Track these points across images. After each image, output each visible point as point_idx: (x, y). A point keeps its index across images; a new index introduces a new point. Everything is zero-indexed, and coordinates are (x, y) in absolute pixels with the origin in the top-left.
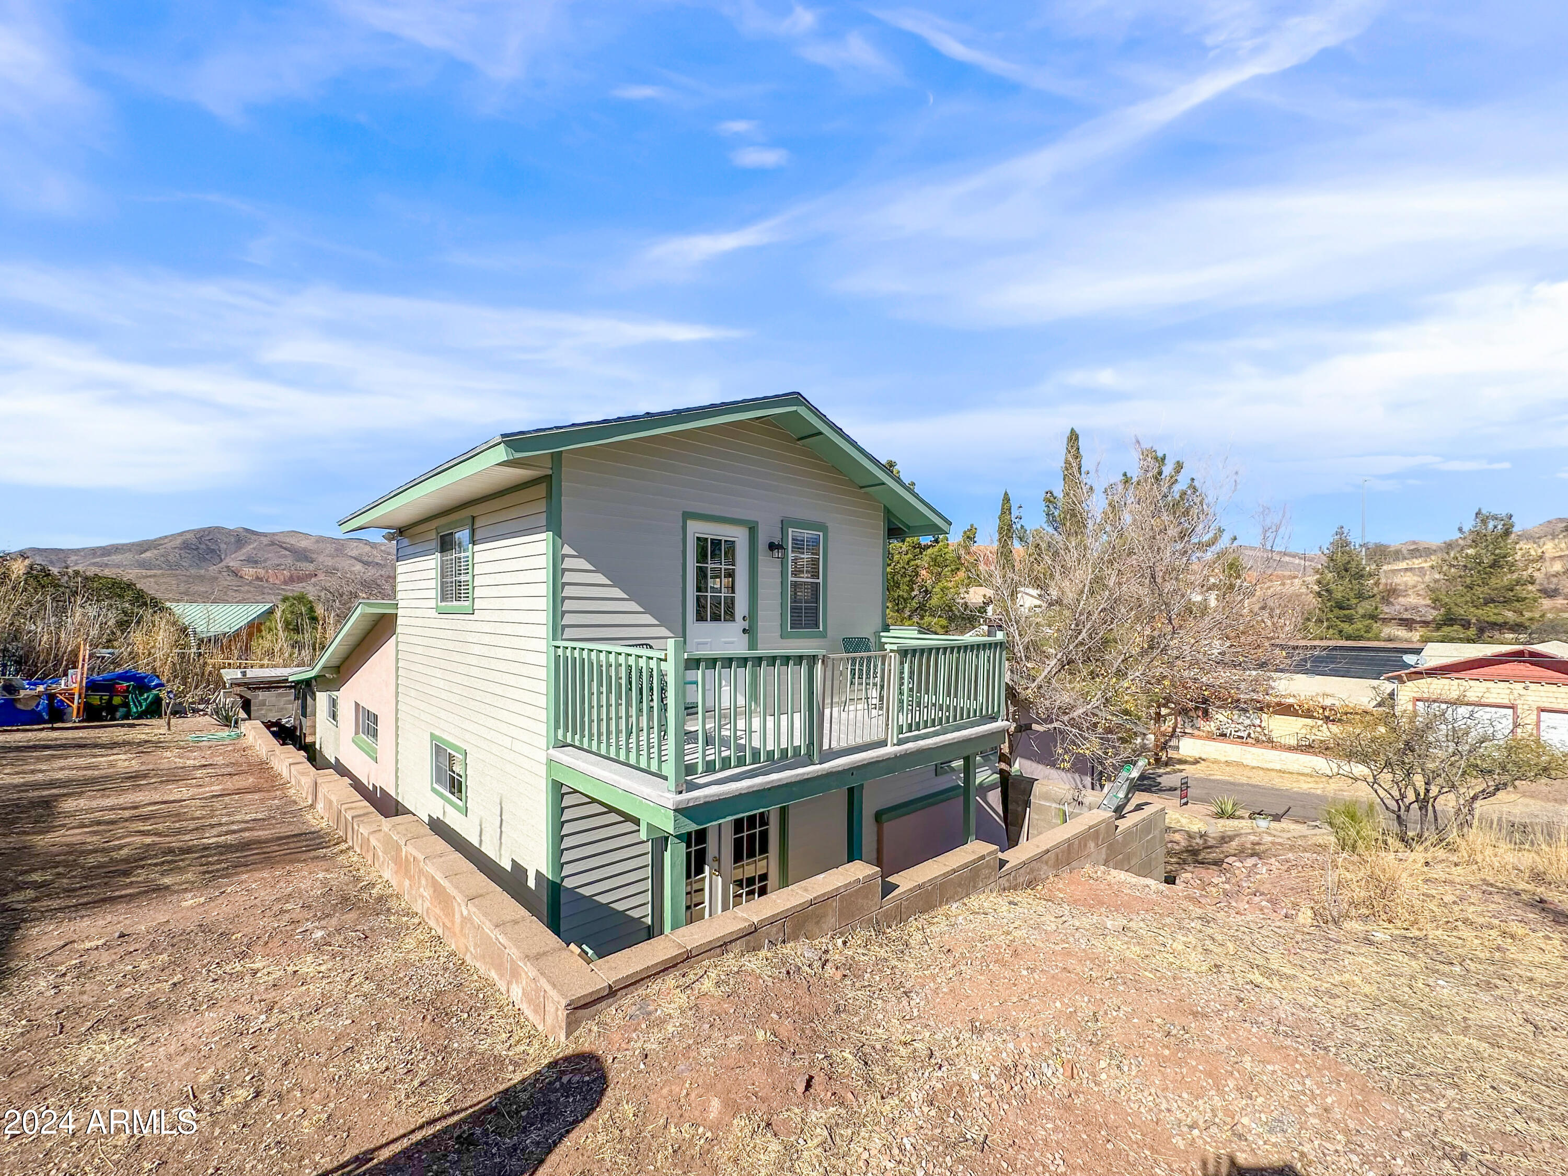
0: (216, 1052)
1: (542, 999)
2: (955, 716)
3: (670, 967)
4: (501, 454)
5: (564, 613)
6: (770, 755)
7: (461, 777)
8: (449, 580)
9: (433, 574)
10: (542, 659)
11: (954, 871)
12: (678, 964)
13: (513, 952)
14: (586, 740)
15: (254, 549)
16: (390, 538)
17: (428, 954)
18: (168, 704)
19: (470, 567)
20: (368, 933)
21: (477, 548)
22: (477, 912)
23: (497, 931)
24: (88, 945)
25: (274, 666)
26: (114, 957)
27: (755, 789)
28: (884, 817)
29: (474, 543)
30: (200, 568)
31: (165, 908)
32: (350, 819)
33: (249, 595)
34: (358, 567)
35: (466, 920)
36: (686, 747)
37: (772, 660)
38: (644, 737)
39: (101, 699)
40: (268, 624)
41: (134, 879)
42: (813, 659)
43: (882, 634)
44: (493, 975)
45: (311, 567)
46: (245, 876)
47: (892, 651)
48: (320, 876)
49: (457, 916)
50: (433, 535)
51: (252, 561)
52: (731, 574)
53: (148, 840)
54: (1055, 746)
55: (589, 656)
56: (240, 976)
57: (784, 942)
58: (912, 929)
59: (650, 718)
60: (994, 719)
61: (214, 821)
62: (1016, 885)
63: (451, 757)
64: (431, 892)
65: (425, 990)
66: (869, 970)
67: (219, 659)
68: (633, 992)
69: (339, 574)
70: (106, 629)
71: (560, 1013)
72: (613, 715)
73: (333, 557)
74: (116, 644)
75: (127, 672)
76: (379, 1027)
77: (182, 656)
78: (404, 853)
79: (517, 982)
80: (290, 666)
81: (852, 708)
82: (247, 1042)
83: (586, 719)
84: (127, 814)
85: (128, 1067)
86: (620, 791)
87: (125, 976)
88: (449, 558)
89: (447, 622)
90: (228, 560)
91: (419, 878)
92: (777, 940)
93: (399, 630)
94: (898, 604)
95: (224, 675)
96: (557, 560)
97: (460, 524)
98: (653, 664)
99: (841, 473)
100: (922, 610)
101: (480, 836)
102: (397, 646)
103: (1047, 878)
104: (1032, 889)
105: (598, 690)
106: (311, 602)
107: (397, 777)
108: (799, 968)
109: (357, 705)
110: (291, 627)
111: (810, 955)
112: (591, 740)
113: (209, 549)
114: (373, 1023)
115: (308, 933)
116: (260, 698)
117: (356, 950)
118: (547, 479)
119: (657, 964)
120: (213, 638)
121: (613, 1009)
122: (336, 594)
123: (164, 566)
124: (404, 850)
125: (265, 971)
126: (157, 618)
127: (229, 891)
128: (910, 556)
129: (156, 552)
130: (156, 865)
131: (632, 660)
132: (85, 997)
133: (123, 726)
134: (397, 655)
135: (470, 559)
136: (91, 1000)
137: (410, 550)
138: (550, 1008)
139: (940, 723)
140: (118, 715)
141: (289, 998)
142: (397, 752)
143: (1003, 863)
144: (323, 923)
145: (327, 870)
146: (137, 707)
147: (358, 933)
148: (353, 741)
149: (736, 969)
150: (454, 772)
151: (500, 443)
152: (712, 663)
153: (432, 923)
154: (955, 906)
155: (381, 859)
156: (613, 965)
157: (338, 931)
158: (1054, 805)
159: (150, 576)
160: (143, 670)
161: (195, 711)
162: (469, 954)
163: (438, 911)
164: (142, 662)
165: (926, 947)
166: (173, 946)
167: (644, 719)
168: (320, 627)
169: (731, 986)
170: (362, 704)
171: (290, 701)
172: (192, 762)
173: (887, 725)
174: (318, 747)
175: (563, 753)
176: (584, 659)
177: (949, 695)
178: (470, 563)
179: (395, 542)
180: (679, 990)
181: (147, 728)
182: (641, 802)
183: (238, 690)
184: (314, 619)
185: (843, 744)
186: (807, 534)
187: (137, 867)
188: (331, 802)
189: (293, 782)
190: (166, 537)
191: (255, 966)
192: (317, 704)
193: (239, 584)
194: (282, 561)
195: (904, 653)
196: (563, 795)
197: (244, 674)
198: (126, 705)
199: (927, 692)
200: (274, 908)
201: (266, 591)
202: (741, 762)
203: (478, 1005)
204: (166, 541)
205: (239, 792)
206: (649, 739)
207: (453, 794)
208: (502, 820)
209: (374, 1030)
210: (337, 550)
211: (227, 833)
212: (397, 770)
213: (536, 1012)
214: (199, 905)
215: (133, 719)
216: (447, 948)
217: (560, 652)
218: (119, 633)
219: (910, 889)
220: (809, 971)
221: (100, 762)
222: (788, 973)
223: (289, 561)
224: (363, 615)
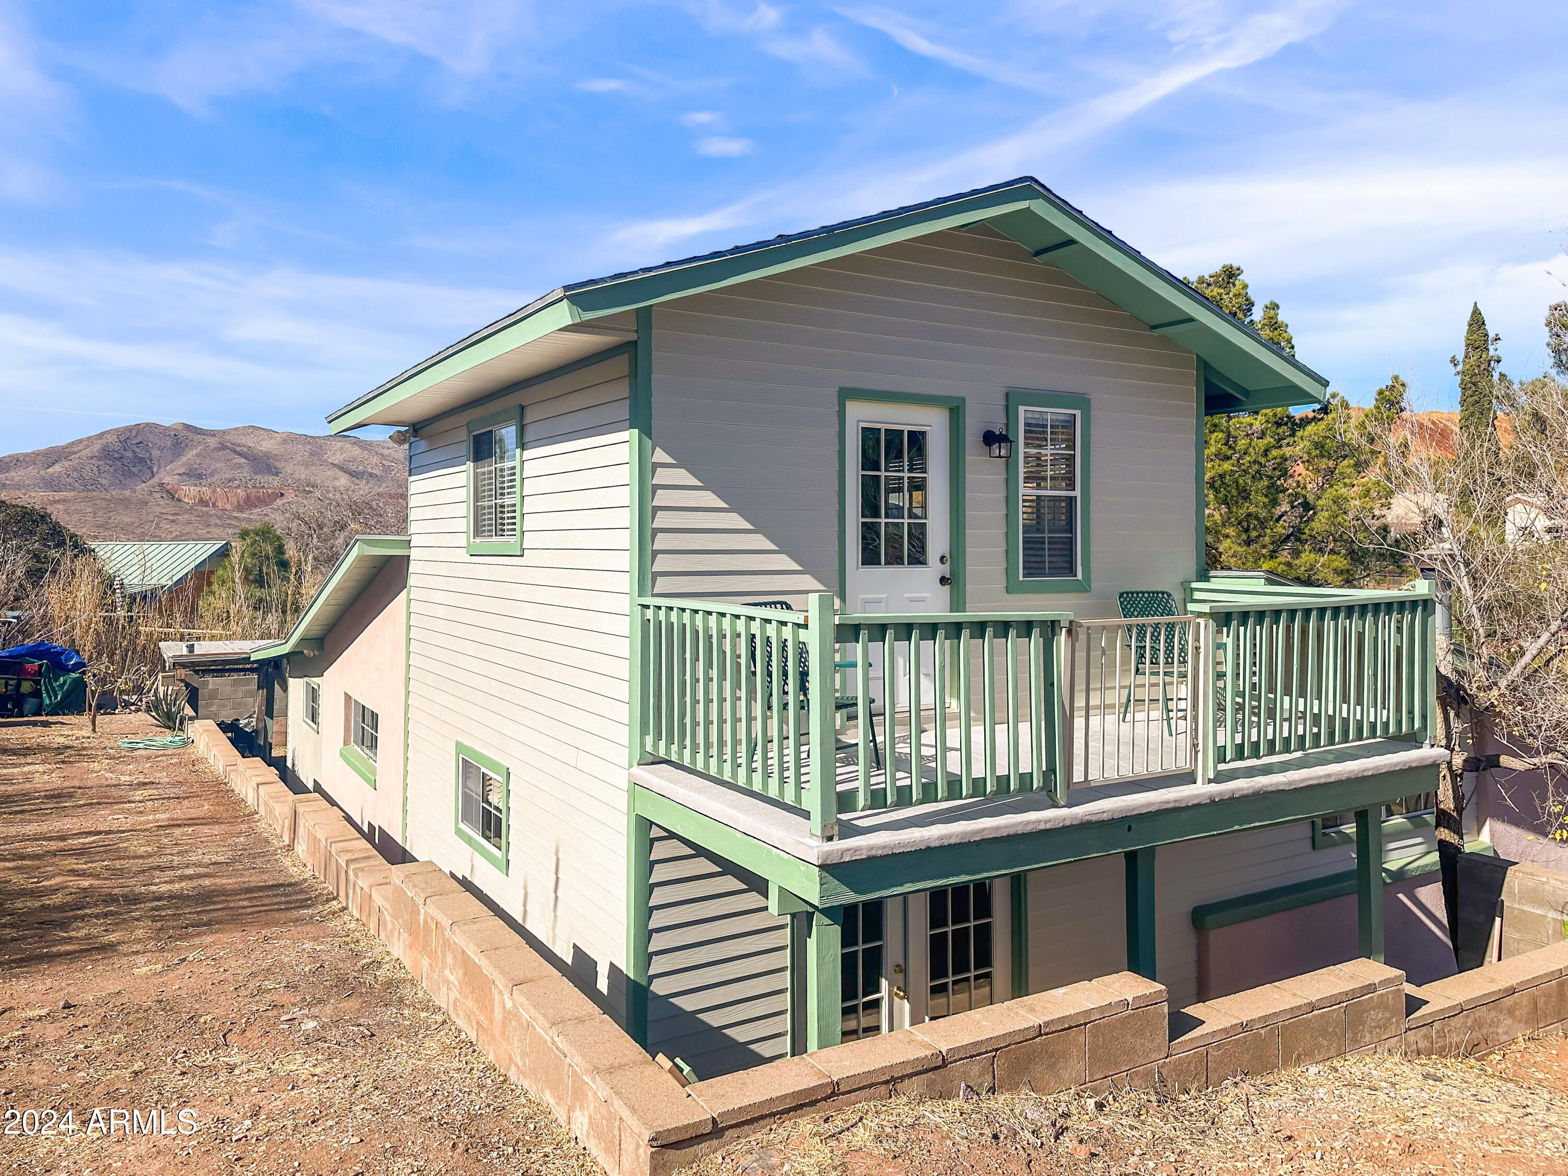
0: (194, 1159)
1: (616, 1132)
2: (1331, 734)
3: (806, 1105)
4: (563, 315)
5: (655, 553)
6: (978, 785)
7: (500, 811)
8: (486, 504)
9: (462, 494)
10: (623, 626)
11: (1312, 1007)
12: (817, 1101)
13: (577, 1061)
14: (687, 752)
15: (197, 455)
16: (399, 439)
17: (456, 1065)
18: (93, 693)
19: (517, 483)
20: (374, 1029)
21: (528, 454)
22: (526, 1002)
23: (553, 1032)
24: (30, 1014)
25: (229, 638)
26: (61, 1032)
27: (953, 841)
28: (1210, 919)
29: (523, 446)
30: (123, 486)
31: (114, 975)
32: (344, 865)
33: (188, 529)
34: (343, 481)
35: (509, 1015)
36: (839, 771)
37: (979, 628)
38: (774, 754)
39: (7, 684)
40: (220, 572)
41: (73, 934)
42: (1050, 628)
43: (1194, 585)
44: (548, 1098)
45: (274, 482)
46: (208, 939)
47: (1200, 615)
48: (308, 946)
49: (498, 1010)
50: (463, 435)
51: (194, 475)
52: (919, 486)
53: (85, 883)
54: (1544, 799)
55: (693, 621)
56: (213, 1071)
57: (992, 1090)
58: (1228, 1100)
59: (783, 721)
60: (1413, 740)
61: (164, 861)
62: (1443, 1048)
63: (485, 779)
64: (461, 973)
65: (454, 1111)
66: (1138, 1152)
67: (156, 628)
68: (748, 1136)
69: (318, 494)
70: (13, 581)
71: (641, 1151)
72: (728, 716)
73: (306, 465)
74: (26, 603)
75: (39, 645)
76: (395, 1151)
77: (109, 621)
78: (422, 917)
79: (582, 1108)
80: (251, 638)
81: (1140, 716)
82: (230, 1152)
83: (688, 720)
84: (54, 845)
85: (95, 1165)
86: (739, 835)
87: (76, 1056)
88: (486, 469)
89: (485, 568)
90: (162, 473)
91: (444, 955)
92: (980, 1085)
93: (412, 580)
94: (1247, 530)
95: (163, 650)
96: (646, 469)
97: (502, 418)
98: (787, 632)
99: (1114, 305)
100: (1298, 540)
101: (525, 905)
102: (408, 607)
103: (1514, 1041)
104: (1478, 1060)
105: (706, 674)
106: (279, 538)
107: (405, 812)
108: (1016, 1133)
109: (348, 697)
110: (251, 578)
111: (1036, 1116)
112: (695, 752)
113: (136, 457)
114: (388, 1145)
115: (296, 1022)
116: (210, 686)
117: (361, 1052)
118: (629, 348)
119: (786, 1096)
120: (149, 593)
121: (719, 1155)
122: (313, 525)
123: (77, 485)
124: (422, 911)
125: (244, 1068)
126: (78, 563)
127: (191, 959)
128: (1268, 440)
129: (67, 464)
130: (97, 917)
131: (755, 628)
132: (35, 1078)
133: (35, 724)
134: (409, 618)
135: (518, 471)
136: (42, 1082)
137: (429, 458)
138: (628, 1145)
139: (1301, 745)
140: (27, 708)
141: (278, 1102)
142: (406, 773)
143: (1413, 1004)
144: (315, 1011)
145: (315, 939)
146: (50, 698)
147: (361, 1028)
148: (342, 755)
149: (910, 1121)
150: (490, 804)
151: (561, 300)
152: (879, 631)
153: (461, 1023)
154: (1313, 1070)
155: (390, 926)
156: (721, 1092)
157: (336, 1023)
158: (1552, 914)
159: (59, 502)
160: (60, 642)
161: (127, 704)
162: (513, 1068)
163: (470, 1003)
164: (58, 630)
165: (1249, 1130)
166: (129, 1025)
167: (774, 723)
168: (292, 577)
169: (899, 1144)
170: (354, 696)
171: (251, 691)
172: (127, 778)
173: (1195, 746)
174: (289, 764)
175: (653, 773)
176: (684, 625)
177: (1345, 699)
178: (517, 477)
179: (406, 446)
180: (817, 1139)
181: (65, 728)
182: (770, 852)
183: (181, 673)
184: (284, 565)
185: (1111, 775)
186: (1052, 414)
187: (76, 918)
188: (316, 841)
189: (262, 811)
190: (81, 441)
191: (231, 1061)
192: (290, 698)
193: (177, 510)
194: (236, 474)
195: (1223, 619)
196: (652, 841)
197: (191, 648)
198: (37, 694)
199: (1287, 691)
200: (251, 986)
201: (213, 521)
202: (929, 793)
203: (527, 1138)
204: (81, 447)
205: (192, 822)
206: (781, 755)
207: (488, 838)
208: (557, 879)
209: (388, 1155)
210: (312, 454)
211: (182, 878)
212: (405, 799)
213: (607, 1150)
214: (155, 974)
215: (47, 715)
216: (483, 1059)
217: (650, 614)
218: (29, 587)
219: (1225, 1030)
220: (1032, 1139)
221: (13, 774)
222: (995, 1137)
223: (246, 473)
224: (361, 558)
